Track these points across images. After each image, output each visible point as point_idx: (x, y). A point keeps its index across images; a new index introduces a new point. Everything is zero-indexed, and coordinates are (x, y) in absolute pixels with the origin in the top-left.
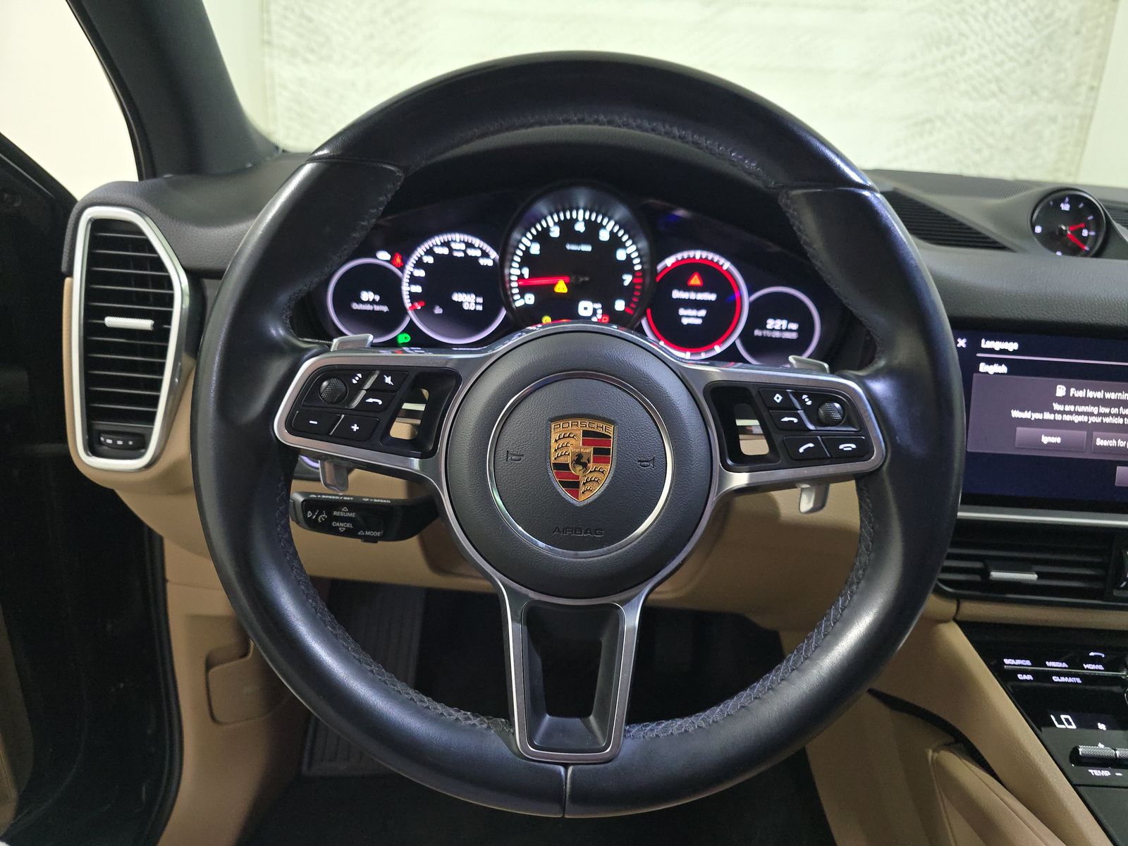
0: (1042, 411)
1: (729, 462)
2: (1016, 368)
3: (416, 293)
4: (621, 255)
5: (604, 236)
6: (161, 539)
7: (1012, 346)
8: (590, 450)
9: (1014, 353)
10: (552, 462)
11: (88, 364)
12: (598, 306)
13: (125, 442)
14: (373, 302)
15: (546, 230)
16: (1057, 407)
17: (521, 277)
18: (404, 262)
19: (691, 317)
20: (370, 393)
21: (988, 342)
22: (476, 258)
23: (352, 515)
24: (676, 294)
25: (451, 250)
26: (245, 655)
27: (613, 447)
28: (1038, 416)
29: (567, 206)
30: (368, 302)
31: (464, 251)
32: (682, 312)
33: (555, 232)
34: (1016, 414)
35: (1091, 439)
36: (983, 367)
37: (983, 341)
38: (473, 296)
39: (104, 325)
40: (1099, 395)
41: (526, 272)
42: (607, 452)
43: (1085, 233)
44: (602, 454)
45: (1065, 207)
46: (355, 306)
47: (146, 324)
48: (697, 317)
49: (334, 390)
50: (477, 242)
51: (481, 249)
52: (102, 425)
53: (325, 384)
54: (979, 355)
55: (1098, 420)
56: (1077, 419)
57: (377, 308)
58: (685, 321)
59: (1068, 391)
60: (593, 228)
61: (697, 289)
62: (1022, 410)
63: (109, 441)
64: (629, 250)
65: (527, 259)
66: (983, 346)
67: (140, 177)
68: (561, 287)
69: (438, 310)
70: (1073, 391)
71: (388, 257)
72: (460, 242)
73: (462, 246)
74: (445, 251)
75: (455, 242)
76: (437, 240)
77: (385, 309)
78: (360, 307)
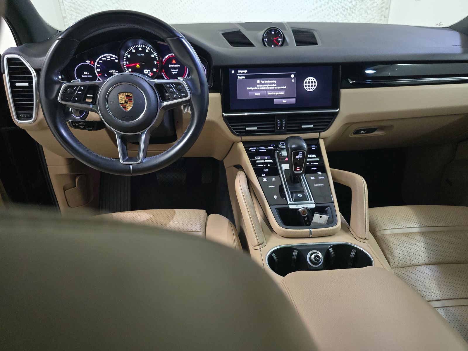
0: (254, 87)
1: (161, 101)
2: (247, 77)
3: (99, 71)
4: (153, 56)
5: (147, 51)
6: (42, 147)
7: (246, 71)
8: (128, 99)
9: (246, 73)
10: (120, 102)
11: (13, 96)
12: (149, 71)
13: (27, 116)
14: (87, 75)
15: (131, 51)
16: (258, 86)
17: (127, 64)
18: (94, 63)
19: (175, 72)
20: (79, 91)
21: (239, 71)
22: (114, 60)
23: (84, 124)
24: (170, 66)
25: (107, 58)
26: (75, 186)
27: (133, 98)
28: (253, 88)
29: (136, 44)
30: (86, 75)
31: (110, 58)
32: (172, 70)
33: (134, 51)
34: (248, 88)
35: (267, 93)
36: (239, 77)
37: (238, 71)
38: (115, 71)
39: (16, 86)
40: (268, 82)
41: (128, 63)
42: (131, 100)
43: (279, 39)
44: (130, 100)
45: (273, 33)
47: (27, 84)
48: (176, 71)
49: (71, 91)
50: (114, 56)
51: (115, 57)
52: (20, 112)
53: (68, 90)
54: (238, 74)
55: (268, 88)
56: (263, 88)
57: (89, 76)
58: (173, 73)
59: (260, 81)
60: (144, 49)
61: (175, 64)
62: (250, 87)
63: (23, 116)
64: (155, 54)
65: (127, 59)
66: (238, 72)
67: (17, 46)
68: (138, 66)
70: (261, 81)
71: (89, 62)
72: (109, 56)
73: (110, 57)
74: (105, 59)
75: (107, 56)
76: (102, 56)
77: (91, 76)
78: (84, 76)
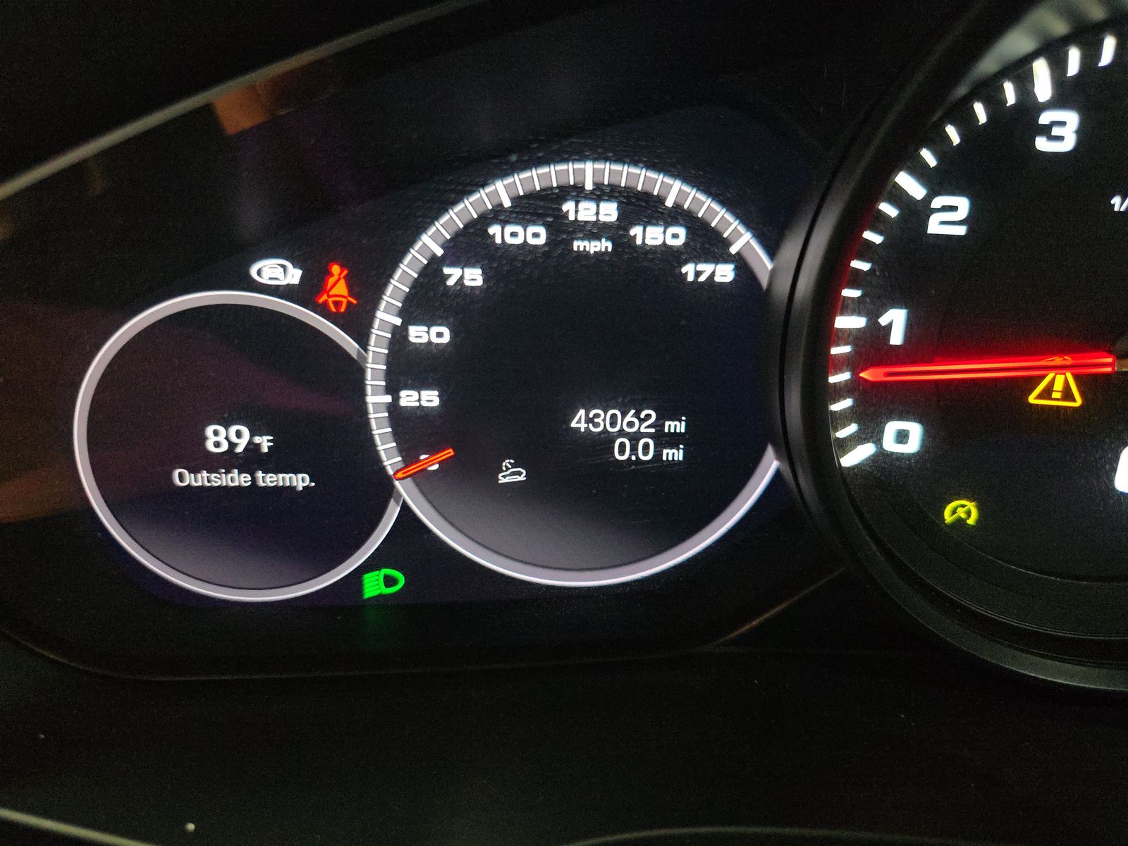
3: (420, 413)
14: (251, 460)
18: (366, 296)
22: (672, 257)
25: (562, 230)
30: (229, 460)
31: (617, 232)
38: (650, 410)
41: (896, 320)
46: (184, 478)
50: (674, 190)
57: (267, 480)
69: (511, 475)
71: (294, 276)
72: (601, 193)
73: (609, 212)
74: (536, 235)
75: (577, 192)
76: (502, 191)
77: (300, 481)
78: (202, 479)
